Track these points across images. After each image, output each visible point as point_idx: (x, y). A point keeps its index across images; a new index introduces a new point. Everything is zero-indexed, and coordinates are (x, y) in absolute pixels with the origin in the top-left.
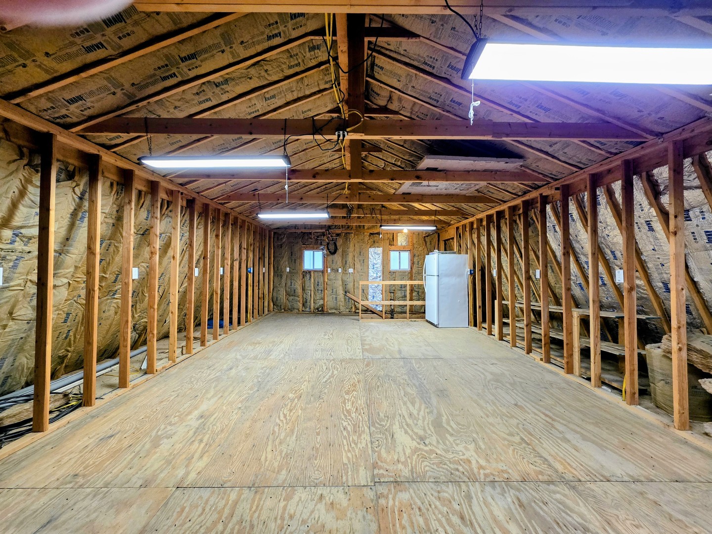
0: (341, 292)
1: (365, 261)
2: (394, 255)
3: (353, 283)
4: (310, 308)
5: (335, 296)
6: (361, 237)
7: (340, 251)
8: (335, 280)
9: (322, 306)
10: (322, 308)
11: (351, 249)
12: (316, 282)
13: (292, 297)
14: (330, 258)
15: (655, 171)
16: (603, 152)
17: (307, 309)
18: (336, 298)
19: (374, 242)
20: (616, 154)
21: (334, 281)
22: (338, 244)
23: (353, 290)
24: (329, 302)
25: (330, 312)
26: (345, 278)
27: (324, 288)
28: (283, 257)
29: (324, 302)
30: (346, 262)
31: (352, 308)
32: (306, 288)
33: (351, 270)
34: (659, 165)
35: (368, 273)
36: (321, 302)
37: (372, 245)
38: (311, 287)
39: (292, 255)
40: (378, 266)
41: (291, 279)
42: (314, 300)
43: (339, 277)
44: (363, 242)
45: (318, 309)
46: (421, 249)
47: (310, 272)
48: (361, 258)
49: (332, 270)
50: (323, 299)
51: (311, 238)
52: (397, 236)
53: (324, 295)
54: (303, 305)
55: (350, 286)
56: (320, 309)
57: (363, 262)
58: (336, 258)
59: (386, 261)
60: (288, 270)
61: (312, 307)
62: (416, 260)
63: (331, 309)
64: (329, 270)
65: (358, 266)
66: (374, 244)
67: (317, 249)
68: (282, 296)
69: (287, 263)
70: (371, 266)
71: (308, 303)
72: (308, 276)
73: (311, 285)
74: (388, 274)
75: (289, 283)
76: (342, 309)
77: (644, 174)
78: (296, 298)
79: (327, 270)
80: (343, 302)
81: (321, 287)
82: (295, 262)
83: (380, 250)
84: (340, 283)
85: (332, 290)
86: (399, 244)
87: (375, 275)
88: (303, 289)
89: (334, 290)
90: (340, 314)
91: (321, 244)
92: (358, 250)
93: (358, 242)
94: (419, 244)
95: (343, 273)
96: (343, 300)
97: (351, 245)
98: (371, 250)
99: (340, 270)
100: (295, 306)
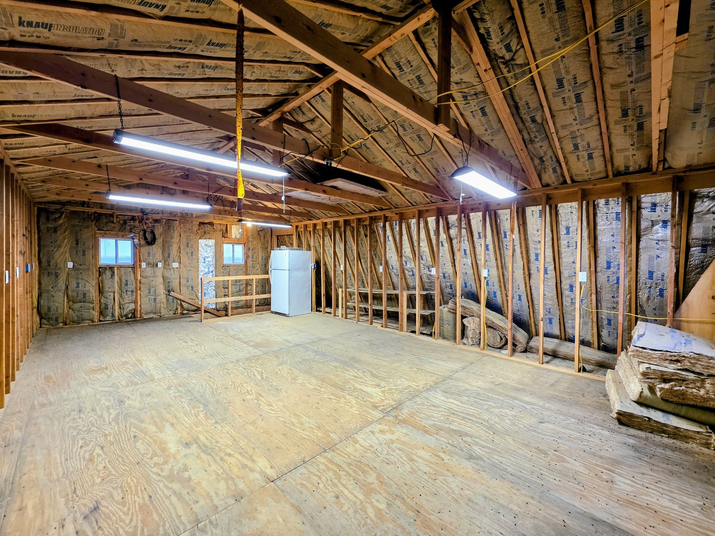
0: (161, 290)
1: (193, 254)
2: (227, 248)
3: (178, 280)
4: (113, 315)
5: (153, 297)
6: (189, 226)
7: (159, 241)
8: (155, 276)
9: (134, 312)
10: (134, 314)
11: (176, 239)
12: (123, 281)
13: (80, 304)
14: (145, 250)
15: (449, 216)
16: (428, 200)
17: (109, 318)
18: (155, 299)
19: (205, 233)
20: (433, 203)
21: (152, 278)
22: (156, 233)
23: (178, 288)
24: (145, 305)
25: (145, 317)
26: (167, 274)
27: (136, 289)
28: (60, 246)
29: (136, 306)
30: (169, 254)
31: (177, 309)
32: (106, 289)
33: (175, 265)
34: (451, 214)
35: (198, 267)
36: (132, 306)
37: (203, 236)
38: (114, 287)
39: (77, 244)
40: (210, 259)
41: (77, 278)
42: (120, 304)
43: (159, 273)
44: (192, 232)
45: (126, 316)
46: (255, 242)
47: (111, 268)
48: (189, 250)
49: (148, 264)
50: (135, 302)
51: (113, 222)
52: (231, 228)
53: (136, 297)
54: (101, 313)
55: (175, 284)
56: (130, 316)
57: (192, 255)
58: (155, 250)
59: (219, 254)
60: (70, 265)
61: (117, 314)
62: (250, 253)
63: (147, 313)
64: (144, 265)
65: (184, 259)
66: (204, 235)
67: (123, 237)
68: (59, 303)
69: (68, 255)
70: (201, 260)
71: (110, 310)
72: (108, 273)
73: (112, 285)
74: (221, 268)
75: (73, 285)
76: (164, 312)
77: (444, 217)
78: (87, 304)
79: (140, 265)
80: (165, 304)
81: (131, 287)
82: (84, 254)
83: (211, 242)
84: (161, 280)
85: (149, 290)
86: (233, 236)
87: (206, 270)
88: (101, 291)
89: (152, 290)
90: (161, 318)
91: (131, 231)
92: (184, 240)
93: (185, 232)
94: (253, 238)
95: (165, 268)
96: (164, 300)
97: (176, 234)
98: (202, 242)
99: (160, 265)
100: (86, 315)
